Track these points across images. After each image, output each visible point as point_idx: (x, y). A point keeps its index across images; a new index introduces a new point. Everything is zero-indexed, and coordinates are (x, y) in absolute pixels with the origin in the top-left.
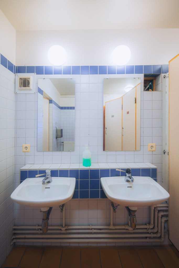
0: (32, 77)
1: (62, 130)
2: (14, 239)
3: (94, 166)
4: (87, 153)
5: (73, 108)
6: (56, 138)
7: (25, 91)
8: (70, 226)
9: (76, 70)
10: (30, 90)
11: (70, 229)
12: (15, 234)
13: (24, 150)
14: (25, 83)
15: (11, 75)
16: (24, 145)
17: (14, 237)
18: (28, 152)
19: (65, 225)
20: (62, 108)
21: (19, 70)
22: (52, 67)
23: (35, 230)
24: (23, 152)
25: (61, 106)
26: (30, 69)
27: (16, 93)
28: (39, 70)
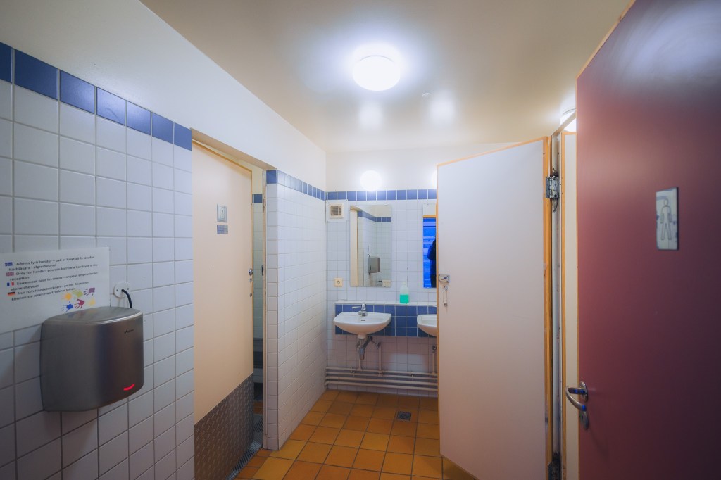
0: (344, 204)
1: (379, 259)
2: (327, 380)
3: (411, 304)
4: (404, 289)
5: (389, 220)
6: (370, 273)
7: (336, 219)
8: (387, 370)
9: (392, 196)
10: (342, 218)
11: (387, 374)
12: (328, 375)
13: (336, 284)
14: (336, 211)
15: (321, 203)
16: (337, 279)
17: (327, 378)
18: (340, 287)
19: (382, 370)
20: (378, 220)
21: (331, 196)
22: (365, 192)
23: (349, 371)
24: (335, 286)
25: (376, 216)
26: (341, 196)
27: (327, 222)
28: (351, 196)
